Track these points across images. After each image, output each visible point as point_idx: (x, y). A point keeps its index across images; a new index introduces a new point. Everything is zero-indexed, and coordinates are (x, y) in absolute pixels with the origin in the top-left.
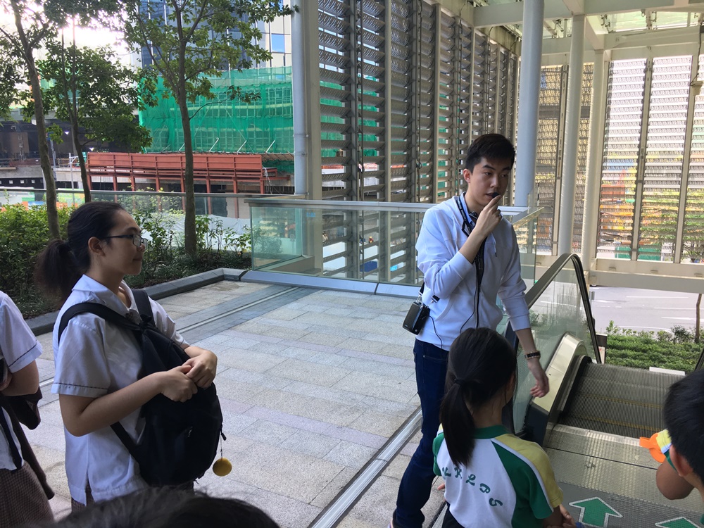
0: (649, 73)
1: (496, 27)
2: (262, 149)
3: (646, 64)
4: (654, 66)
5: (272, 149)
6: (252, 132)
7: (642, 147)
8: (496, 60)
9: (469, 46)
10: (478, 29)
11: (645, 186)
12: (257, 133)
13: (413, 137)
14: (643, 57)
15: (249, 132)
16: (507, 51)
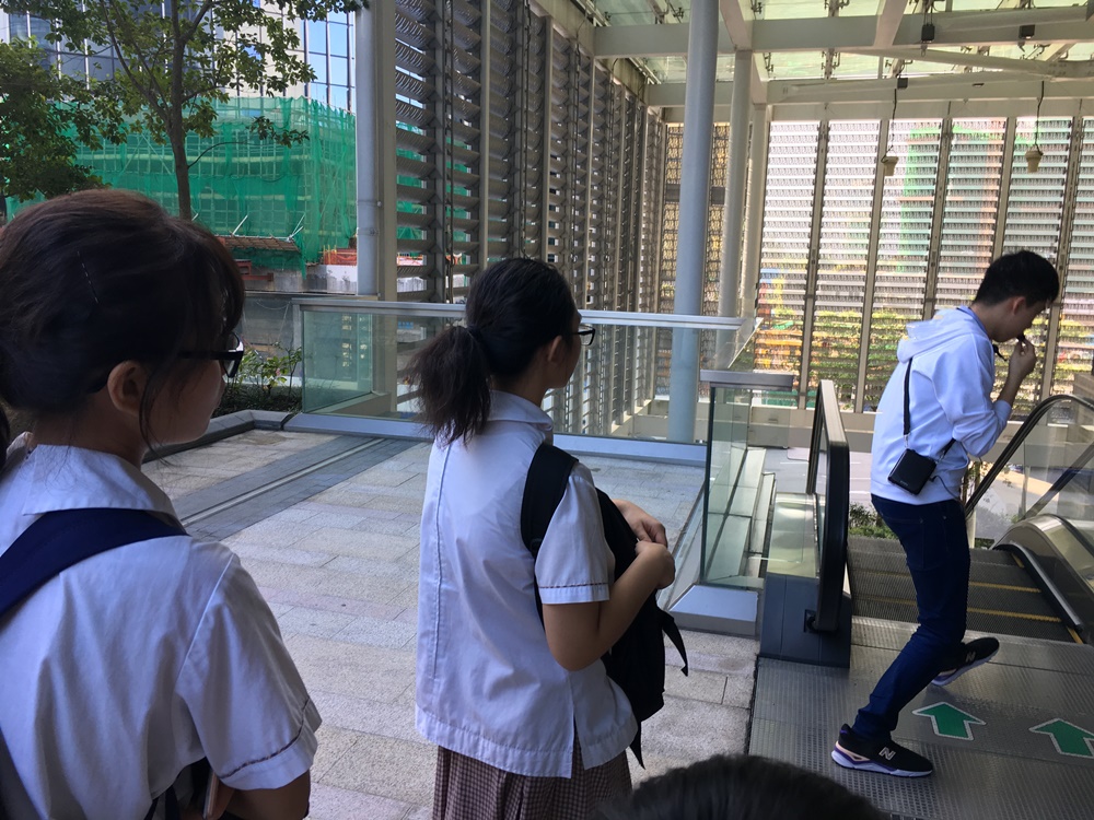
0: (823, 141)
1: (621, 60)
2: (225, 229)
3: (819, 129)
4: (830, 133)
5: (242, 230)
6: (209, 201)
7: (814, 248)
8: (619, 108)
9: (587, 85)
10: (598, 60)
11: (817, 303)
12: (218, 204)
13: (517, 215)
14: (815, 119)
15: (203, 201)
16: (633, 97)
